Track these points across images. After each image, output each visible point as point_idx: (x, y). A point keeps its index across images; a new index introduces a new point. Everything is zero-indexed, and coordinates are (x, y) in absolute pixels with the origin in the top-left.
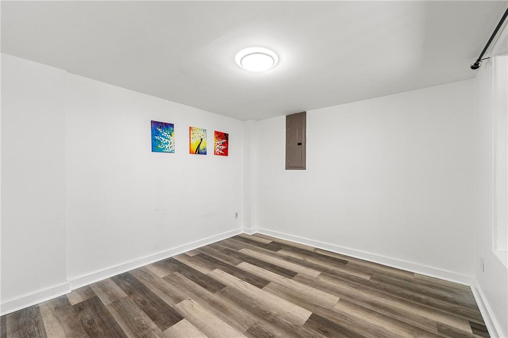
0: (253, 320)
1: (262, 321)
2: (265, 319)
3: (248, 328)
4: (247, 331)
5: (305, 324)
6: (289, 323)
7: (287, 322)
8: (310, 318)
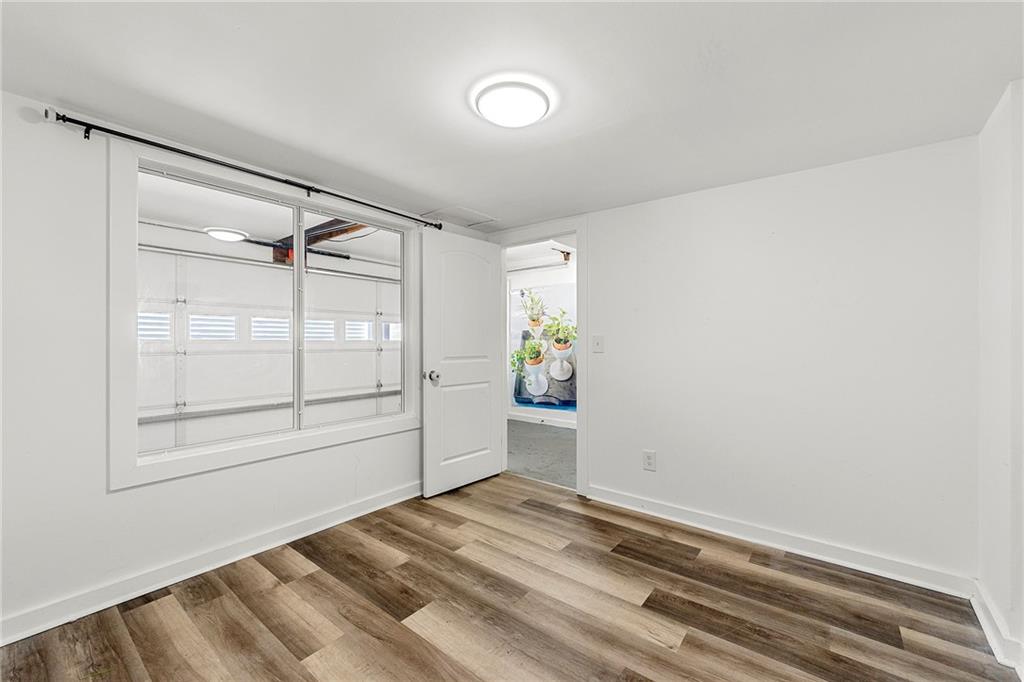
0: (518, 608)
1: (503, 607)
2: (497, 609)
3: (526, 596)
4: (526, 593)
5: (429, 602)
6: (454, 604)
7: (457, 606)
8: (413, 612)
